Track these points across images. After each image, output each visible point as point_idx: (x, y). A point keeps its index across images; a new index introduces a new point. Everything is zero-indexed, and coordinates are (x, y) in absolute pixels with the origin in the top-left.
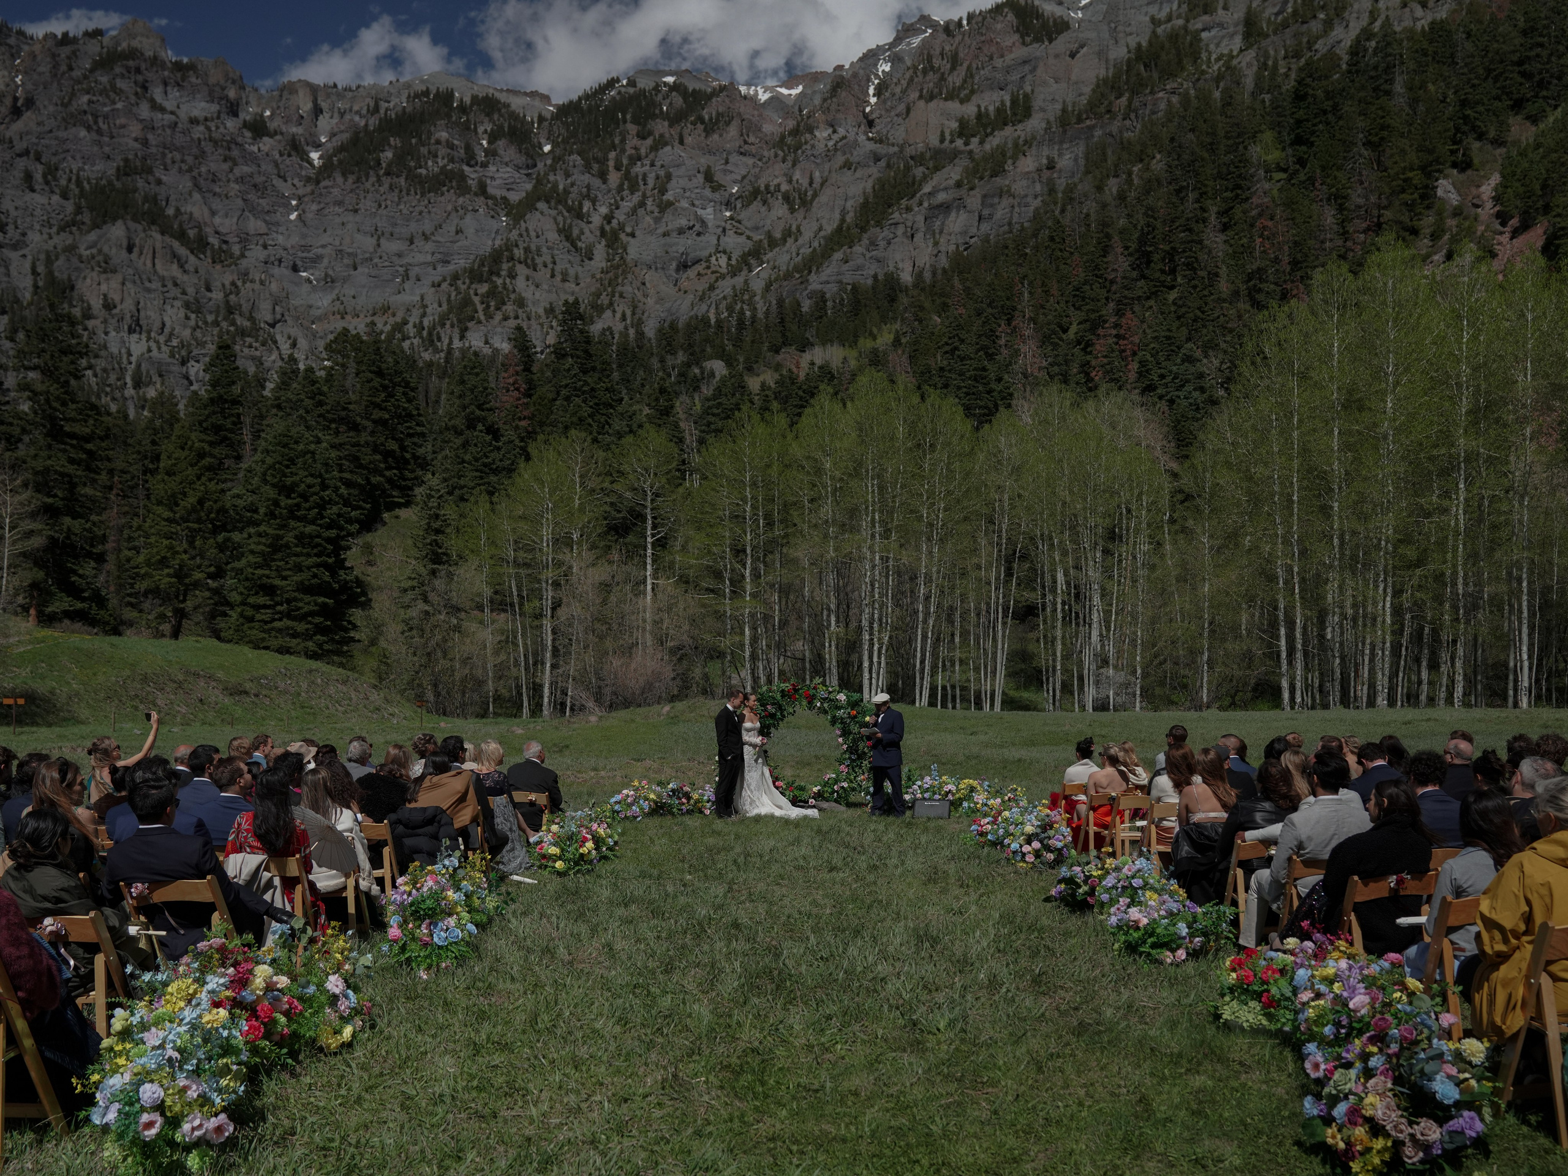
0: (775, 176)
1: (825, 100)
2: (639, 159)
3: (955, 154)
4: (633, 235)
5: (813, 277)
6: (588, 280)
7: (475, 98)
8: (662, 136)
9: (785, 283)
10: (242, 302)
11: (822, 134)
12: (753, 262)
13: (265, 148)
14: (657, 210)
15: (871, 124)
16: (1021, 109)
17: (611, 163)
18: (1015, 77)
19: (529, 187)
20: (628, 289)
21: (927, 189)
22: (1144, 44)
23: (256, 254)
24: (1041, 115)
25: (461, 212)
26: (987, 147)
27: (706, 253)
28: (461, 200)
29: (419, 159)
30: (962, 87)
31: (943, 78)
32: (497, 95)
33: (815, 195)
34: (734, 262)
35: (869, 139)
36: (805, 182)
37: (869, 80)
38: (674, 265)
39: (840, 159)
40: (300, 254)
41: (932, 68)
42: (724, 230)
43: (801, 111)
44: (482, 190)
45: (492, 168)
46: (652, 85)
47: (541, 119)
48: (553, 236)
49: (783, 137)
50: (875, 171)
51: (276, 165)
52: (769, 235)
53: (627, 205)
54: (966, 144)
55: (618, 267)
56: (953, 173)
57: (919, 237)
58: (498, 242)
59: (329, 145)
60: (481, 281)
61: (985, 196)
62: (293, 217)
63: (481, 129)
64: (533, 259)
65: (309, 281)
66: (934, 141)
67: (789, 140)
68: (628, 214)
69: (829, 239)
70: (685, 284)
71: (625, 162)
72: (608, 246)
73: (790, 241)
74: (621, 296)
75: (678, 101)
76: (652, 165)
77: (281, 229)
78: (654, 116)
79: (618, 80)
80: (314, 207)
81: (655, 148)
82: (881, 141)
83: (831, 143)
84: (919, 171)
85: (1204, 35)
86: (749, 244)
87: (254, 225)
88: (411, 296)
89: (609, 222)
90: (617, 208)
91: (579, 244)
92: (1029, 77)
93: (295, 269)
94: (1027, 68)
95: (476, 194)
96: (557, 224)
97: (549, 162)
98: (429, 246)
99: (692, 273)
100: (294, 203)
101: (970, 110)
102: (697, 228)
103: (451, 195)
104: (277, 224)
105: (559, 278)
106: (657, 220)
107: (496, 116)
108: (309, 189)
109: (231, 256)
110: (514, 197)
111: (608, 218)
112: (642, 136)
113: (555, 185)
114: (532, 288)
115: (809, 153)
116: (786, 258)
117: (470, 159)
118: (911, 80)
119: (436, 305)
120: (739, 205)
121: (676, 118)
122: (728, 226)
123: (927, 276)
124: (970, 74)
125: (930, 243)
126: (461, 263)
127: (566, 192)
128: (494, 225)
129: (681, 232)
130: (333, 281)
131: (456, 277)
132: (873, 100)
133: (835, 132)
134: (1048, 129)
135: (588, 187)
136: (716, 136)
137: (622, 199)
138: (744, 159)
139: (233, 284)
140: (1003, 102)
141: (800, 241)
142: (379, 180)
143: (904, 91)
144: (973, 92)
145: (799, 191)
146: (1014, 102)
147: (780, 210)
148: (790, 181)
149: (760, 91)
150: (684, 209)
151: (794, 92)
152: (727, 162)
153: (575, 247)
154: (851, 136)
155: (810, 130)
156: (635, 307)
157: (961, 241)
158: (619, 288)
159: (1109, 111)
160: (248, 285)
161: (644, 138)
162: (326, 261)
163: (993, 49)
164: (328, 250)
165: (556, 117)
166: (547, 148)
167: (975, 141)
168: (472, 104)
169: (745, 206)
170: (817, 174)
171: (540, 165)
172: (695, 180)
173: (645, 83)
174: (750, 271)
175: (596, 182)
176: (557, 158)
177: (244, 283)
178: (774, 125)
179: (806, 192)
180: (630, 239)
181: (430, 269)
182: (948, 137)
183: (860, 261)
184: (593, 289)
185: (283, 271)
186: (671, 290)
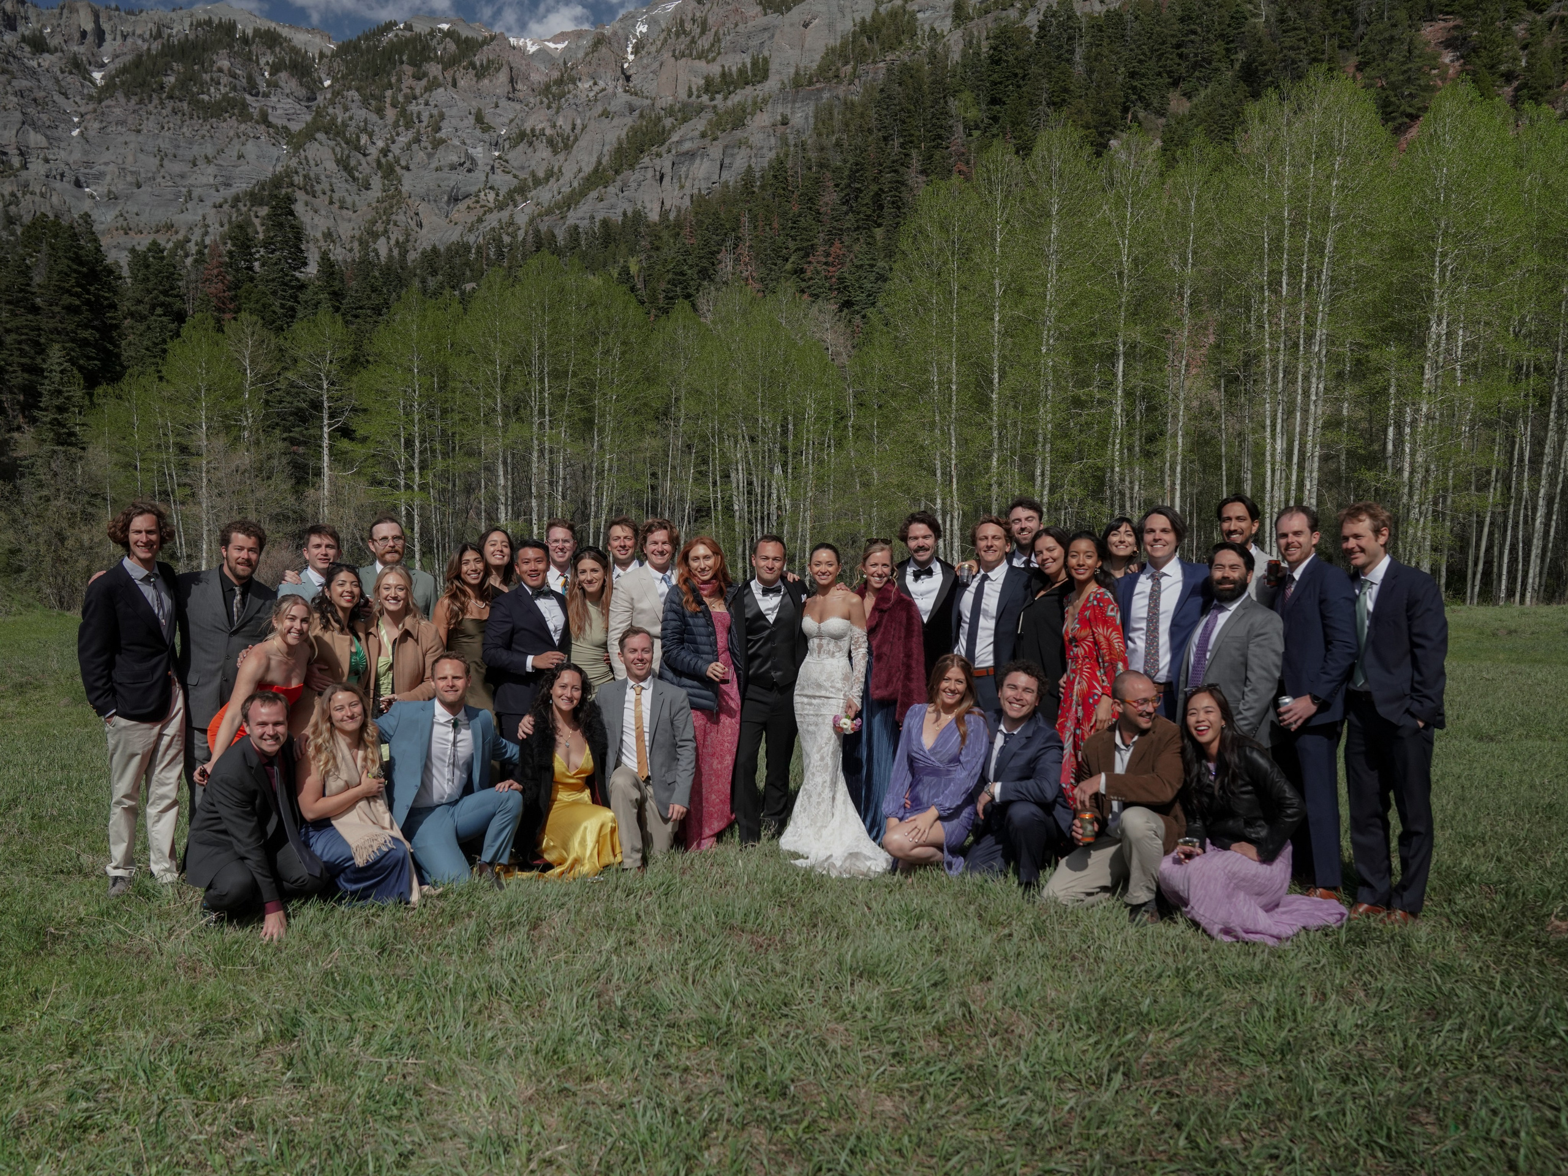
0: (538, 120)
1: (587, 54)
2: (415, 98)
3: (702, 109)
4: (408, 169)
5: (571, 214)
6: (365, 208)
7: (257, 31)
8: (435, 78)
9: (545, 218)
10: (22, 212)
11: (585, 85)
12: (518, 197)
13: (45, 64)
14: (430, 147)
15: (628, 78)
16: (760, 71)
17: (388, 100)
18: (755, 42)
19: (309, 118)
20: (401, 218)
21: (675, 138)
22: (868, 19)
23: (37, 167)
24: (778, 77)
25: (243, 138)
26: (729, 103)
27: (473, 189)
28: (243, 126)
29: (202, 85)
30: (710, 50)
31: (693, 41)
32: (279, 29)
33: (576, 139)
34: (501, 198)
35: (626, 91)
36: (567, 128)
37: (627, 39)
38: (446, 198)
39: (599, 109)
40: (82, 170)
41: (684, 32)
42: (493, 168)
43: (565, 63)
44: (265, 120)
45: (274, 99)
46: (428, 30)
47: (322, 55)
48: (331, 166)
49: (548, 87)
50: (629, 121)
51: (57, 81)
52: (533, 174)
53: (403, 140)
54: (712, 99)
55: (393, 197)
56: (700, 124)
57: (667, 179)
58: (279, 169)
59: (111, 66)
60: (261, 204)
61: (726, 147)
62: (75, 133)
63: (262, 61)
64: (312, 186)
65: (92, 197)
66: (683, 95)
67: (554, 89)
68: (402, 149)
69: (587, 179)
70: (455, 216)
71: (401, 99)
72: (384, 177)
73: (552, 180)
74: (395, 224)
75: (452, 47)
76: (427, 104)
77: (62, 145)
78: (428, 59)
79: (396, 24)
80: (96, 125)
81: (428, 89)
82: (636, 94)
83: (592, 94)
84: (668, 122)
85: (920, 16)
86: (516, 182)
87: (35, 139)
88: (193, 215)
89: (385, 156)
90: (393, 142)
91: (357, 174)
92: (768, 43)
93: (78, 184)
94: (766, 35)
95: (257, 122)
96: (335, 155)
97: (329, 96)
98: (211, 170)
99: (462, 206)
100: (76, 120)
101: (715, 70)
102: (467, 165)
103: (233, 122)
104: (59, 139)
105: (337, 205)
106: (430, 156)
107: (277, 50)
108: (91, 107)
109: (11, 167)
110: (295, 127)
111: (385, 152)
112: (418, 78)
113: (334, 119)
114: (311, 213)
115: (572, 101)
116: (548, 196)
117: (252, 88)
118: (665, 40)
119: (217, 226)
120: (507, 146)
121: (449, 63)
122: (496, 165)
123: (672, 216)
124: (717, 39)
125: (677, 186)
126: (241, 186)
127: (345, 125)
128: (275, 152)
129: (453, 167)
130: (116, 198)
131: (237, 199)
132: (631, 57)
133: (595, 84)
134: (783, 89)
135: (366, 121)
136: (486, 81)
137: (398, 135)
138: (512, 104)
139: (13, 194)
140: (744, 64)
141: (561, 181)
142: (162, 103)
143: (658, 51)
144: (719, 53)
145: (562, 135)
146: (755, 63)
147: (544, 152)
148: (554, 126)
149: (529, 43)
150: (455, 147)
151: (560, 46)
152: (497, 106)
153: (354, 179)
154: (610, 90)
155: (573, 81)
156: (408, 235)
157: (704, 185)
158: (394, 217)
159: (837, 76)
160: (28, 196)
161: (420, 79)
162: (108, 178)
163: (738, 18)
164: (112, 167)
165: (335, 55)
166: (327, 83)
167: (719, 97)
168: (254, 36)
169: (513, 147)
170: (578, 122)
171: (320, 98)
172: (466, 121)
173: (421, 28)
174: (516, 206)
175: (373, 117)
176: (336, 94)
177: (24, 194)
178: (539, 75)
179: (568, 138)
180: (404, 172)
181: (213, 191)
182: (695, 93)
183: (613, 200)
184: (369, 217)
185: (67, 186)
186: (443, 222)
